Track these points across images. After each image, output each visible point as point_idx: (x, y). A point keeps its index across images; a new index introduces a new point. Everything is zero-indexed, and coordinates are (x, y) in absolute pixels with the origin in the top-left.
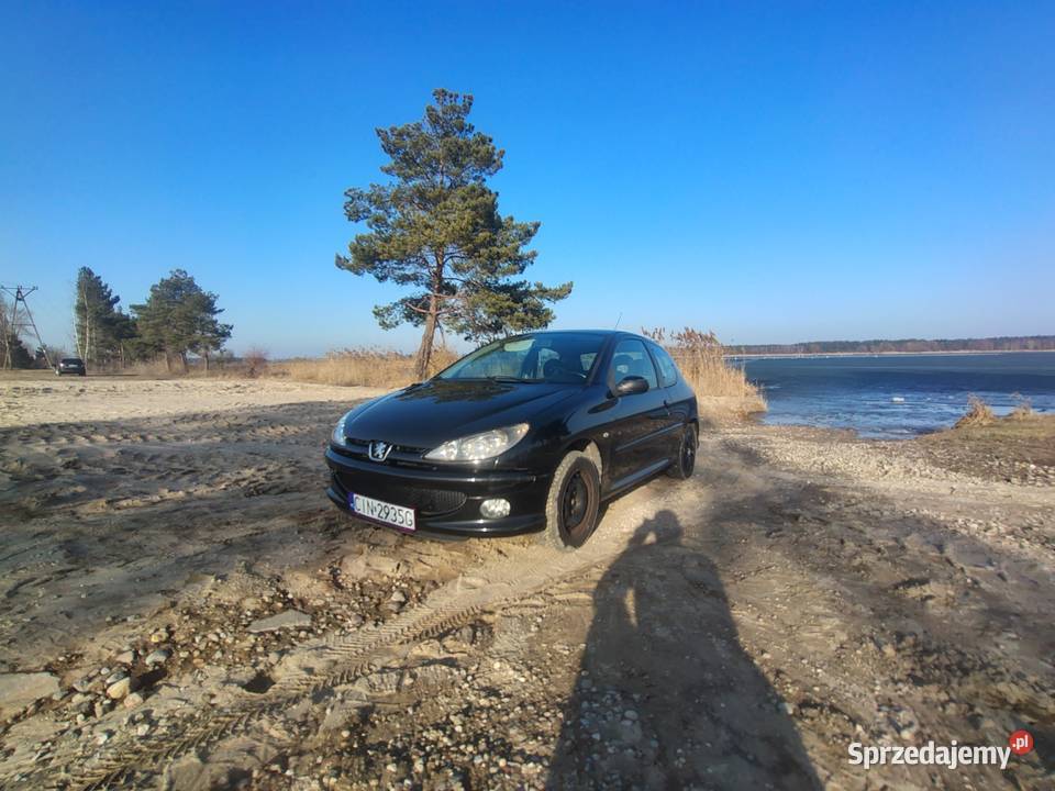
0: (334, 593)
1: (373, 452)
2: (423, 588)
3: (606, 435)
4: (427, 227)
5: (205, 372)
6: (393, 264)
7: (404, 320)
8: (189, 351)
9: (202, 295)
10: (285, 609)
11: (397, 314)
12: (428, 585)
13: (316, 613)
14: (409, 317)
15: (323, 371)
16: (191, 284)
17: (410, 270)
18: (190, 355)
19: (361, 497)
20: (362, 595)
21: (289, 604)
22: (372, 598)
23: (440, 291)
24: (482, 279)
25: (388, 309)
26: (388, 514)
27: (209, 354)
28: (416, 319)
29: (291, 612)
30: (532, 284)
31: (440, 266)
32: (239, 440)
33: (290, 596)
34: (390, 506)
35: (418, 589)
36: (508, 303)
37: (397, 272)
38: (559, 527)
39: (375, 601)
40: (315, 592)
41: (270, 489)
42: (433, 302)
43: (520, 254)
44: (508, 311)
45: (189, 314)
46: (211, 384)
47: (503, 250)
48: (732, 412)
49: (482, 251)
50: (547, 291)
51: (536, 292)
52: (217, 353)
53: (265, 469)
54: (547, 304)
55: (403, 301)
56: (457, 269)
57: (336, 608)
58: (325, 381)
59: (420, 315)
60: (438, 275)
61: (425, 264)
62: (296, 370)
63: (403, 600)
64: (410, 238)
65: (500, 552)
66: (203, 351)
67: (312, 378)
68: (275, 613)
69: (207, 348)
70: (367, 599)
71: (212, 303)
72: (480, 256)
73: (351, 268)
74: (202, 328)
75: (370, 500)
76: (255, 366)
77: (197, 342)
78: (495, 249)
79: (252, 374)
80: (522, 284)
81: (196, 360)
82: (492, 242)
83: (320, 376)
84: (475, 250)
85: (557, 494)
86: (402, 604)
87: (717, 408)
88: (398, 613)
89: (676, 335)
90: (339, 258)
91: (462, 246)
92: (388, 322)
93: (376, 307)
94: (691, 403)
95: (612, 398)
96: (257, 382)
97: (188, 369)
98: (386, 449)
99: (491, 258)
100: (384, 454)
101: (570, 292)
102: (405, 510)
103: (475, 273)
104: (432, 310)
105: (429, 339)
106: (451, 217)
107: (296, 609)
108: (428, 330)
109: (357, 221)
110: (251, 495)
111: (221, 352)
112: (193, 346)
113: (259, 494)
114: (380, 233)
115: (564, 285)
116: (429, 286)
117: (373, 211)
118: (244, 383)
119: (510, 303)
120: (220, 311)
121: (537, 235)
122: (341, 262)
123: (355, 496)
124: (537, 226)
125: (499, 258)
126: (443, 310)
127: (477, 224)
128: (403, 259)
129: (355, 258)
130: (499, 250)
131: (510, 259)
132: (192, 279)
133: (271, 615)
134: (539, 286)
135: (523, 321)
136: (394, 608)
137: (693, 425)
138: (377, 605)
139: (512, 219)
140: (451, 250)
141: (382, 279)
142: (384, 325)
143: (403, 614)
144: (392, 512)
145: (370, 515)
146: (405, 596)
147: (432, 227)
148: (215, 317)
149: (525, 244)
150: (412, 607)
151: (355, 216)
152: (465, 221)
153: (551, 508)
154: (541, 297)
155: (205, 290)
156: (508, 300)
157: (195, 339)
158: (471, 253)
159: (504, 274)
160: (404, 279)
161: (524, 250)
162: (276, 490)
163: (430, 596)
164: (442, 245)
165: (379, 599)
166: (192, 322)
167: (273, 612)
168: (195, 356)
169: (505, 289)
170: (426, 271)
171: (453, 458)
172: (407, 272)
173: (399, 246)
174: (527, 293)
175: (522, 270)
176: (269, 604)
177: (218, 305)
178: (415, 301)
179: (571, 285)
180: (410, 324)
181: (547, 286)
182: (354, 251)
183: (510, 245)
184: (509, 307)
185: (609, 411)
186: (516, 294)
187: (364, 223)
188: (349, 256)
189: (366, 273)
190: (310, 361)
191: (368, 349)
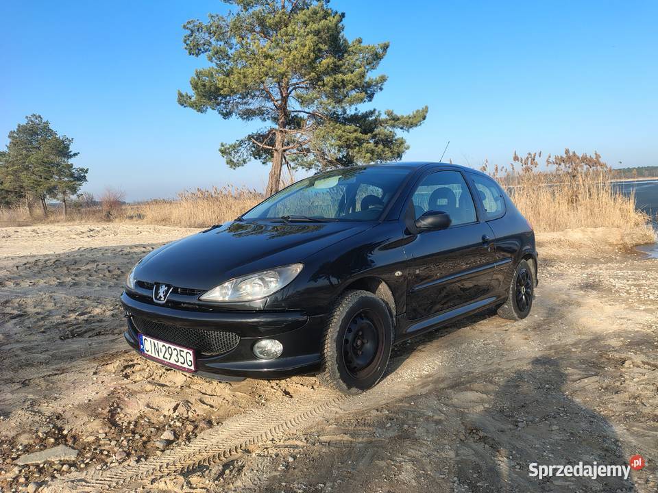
0: (107, 430)
1: (157, 294)
2: (196, 427)
3: (398, 273)
4: (267, 57)
5: (63, 217)
6: (236, 98)
7: (252, 157)
8: (48, 196)
9: (57, 140)
10: (56, 444)
11: (244, 151)
12: (202, 425)
13: (84, 449)
14: (257, 154)
15: (176, 212)
16: (46, 129)
17: (255, 104)
18: (50, 201)
19: (149, 339)
20: (134, 433)
21: (60, 439)
22: (142, 436)
23: (284, 125)
24: (327, 110)
25: (234, 147)
26: (171, 355)
27: (66, 198)
28: (264, 156)
29: (61, 447)
30: (383, 112)
31: (285, 99)
32: (75, 284)
33: (65, 432)
34: (173, 347)
35: (190, 428)
36: (355, 135)
37: (241, 107)
38: (339, 369)
39: (144, 438)
40: (90, 430)
41: (86, 332)
42: (279, 137)
43: (367, 79)
44: (355, 142)
45: (46, 160)
46: (66, 229)
47: (348, 77)
48: (610, 245)
49: (327, 79)
50: (398, 119)
51: (386, 121)
52: (74, 197)
53: (90, 313)
54: (399, 133)
55: (250, 137)
56: (302, 101)
57: (105, 444)
58: (178, 223)
59: (266, 151)
60: (283, 108)
61: (269, 97)
62: (150, 213)
63: (172, 438)
64: (251, 70)
65: (287, 393)
66: (60, 196)
67: (165, 221)
68: (45, 447)
69: (64, 193)
70: (137, 437)
71: (67, 147)
72: (324, 85)
73: (192, 106)
74: (60, 173)
75: (156, 342)
76: (111, 209)
77: (54, 188)
78: (340, 76)
79: (108, 218)
80: (372, 113)
81: (54, 205)
82: (336, 69)
83: (173, 218)
84: (319, 79)
85: (335, 335)
86: (169, 443)
87: (593, 240)
88: (163, 451)
89: (552, 159)
90: (181, 95)
91: (305, 75)
92: (235, 160)
93: (222, 145)
94: (527, 239)
95: (410, 234)
96: (111, 225)
97: (48, 215)
98: (167, 291)
99: (335, 87)
100: (165, 296)
101: (424, 119)
102: (186, 351)
103: (322, 104)
104: (278, 146)
105: (276, 177)
106: (293, 44)
107: (66, 445)
108: (274, 167)
109: (197, 55)
110: (66, 338)
111: (78, 196)
112: (51, 191)
113: (73, 336)
114: (220, 66)
115: (418, 111)
116: (275, 119)
117: (214, 43)
118: (97, 226)
119: (359, 135)
120: (76, 154)
121: (385, 57)
122: (183, 100)
123: (144, 337)
124: (385, 47)
125: (344, 86)
126: (291, 145)
127: (320, 50)
128: (247, 93)
129: (198, 95)
130: (345, 78)
131: (356, 86)
132: (47, 123)
133: (41, 450)
134: (390, 113)
135: (372, 152)
136: (161, 445)
137: (530, 262)
138: (145, 443)
139: (360, 42)
140: (295, 81)
141: (226, 115)
142: (231, 163)
143: (167, 452)
144: (175, 353)
145: (157, 356)
146: (175, 434)
147: (272, 57)
148: (70, 161)
149: (373, 68)
150: (179, 445)
151: (195, 49)
152: (307, 48)
153: (330, 349)
154: (394, 126)
155: (60, 134)
156: (355, 131)
157: (53, 184)
158: (316, 82)
159: (351, 103)
160: (248, 115)
161: (372, 76)
162: (90, 333)
163: (200, 436)
164: (283, 75)
165: (149, 438)
166: (50, 168)
167: (44, 447)
168: (54, 201)
169: (354, 119)
170: (270, 105)
171: (227, 299)
172: (252, 107)
173: (239, 79)
174: (377, 123)
175: (371, 97)
176: (42, 440)
177: (73, 149)
178: (260, 137)
179: (426, 110)
180: (259, 162)
181: (398, 113)
182: (195, 87)
183: (357, 71)
184: (356, 139)
185: (403, 249)
186: (366, 124)
187: (204, 56)
188: (191, 92)
189: (210, 110)
190: (164, 202)
191: (220, 188)
